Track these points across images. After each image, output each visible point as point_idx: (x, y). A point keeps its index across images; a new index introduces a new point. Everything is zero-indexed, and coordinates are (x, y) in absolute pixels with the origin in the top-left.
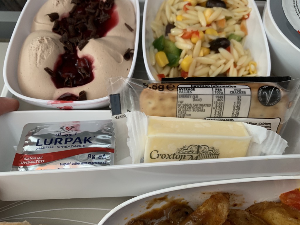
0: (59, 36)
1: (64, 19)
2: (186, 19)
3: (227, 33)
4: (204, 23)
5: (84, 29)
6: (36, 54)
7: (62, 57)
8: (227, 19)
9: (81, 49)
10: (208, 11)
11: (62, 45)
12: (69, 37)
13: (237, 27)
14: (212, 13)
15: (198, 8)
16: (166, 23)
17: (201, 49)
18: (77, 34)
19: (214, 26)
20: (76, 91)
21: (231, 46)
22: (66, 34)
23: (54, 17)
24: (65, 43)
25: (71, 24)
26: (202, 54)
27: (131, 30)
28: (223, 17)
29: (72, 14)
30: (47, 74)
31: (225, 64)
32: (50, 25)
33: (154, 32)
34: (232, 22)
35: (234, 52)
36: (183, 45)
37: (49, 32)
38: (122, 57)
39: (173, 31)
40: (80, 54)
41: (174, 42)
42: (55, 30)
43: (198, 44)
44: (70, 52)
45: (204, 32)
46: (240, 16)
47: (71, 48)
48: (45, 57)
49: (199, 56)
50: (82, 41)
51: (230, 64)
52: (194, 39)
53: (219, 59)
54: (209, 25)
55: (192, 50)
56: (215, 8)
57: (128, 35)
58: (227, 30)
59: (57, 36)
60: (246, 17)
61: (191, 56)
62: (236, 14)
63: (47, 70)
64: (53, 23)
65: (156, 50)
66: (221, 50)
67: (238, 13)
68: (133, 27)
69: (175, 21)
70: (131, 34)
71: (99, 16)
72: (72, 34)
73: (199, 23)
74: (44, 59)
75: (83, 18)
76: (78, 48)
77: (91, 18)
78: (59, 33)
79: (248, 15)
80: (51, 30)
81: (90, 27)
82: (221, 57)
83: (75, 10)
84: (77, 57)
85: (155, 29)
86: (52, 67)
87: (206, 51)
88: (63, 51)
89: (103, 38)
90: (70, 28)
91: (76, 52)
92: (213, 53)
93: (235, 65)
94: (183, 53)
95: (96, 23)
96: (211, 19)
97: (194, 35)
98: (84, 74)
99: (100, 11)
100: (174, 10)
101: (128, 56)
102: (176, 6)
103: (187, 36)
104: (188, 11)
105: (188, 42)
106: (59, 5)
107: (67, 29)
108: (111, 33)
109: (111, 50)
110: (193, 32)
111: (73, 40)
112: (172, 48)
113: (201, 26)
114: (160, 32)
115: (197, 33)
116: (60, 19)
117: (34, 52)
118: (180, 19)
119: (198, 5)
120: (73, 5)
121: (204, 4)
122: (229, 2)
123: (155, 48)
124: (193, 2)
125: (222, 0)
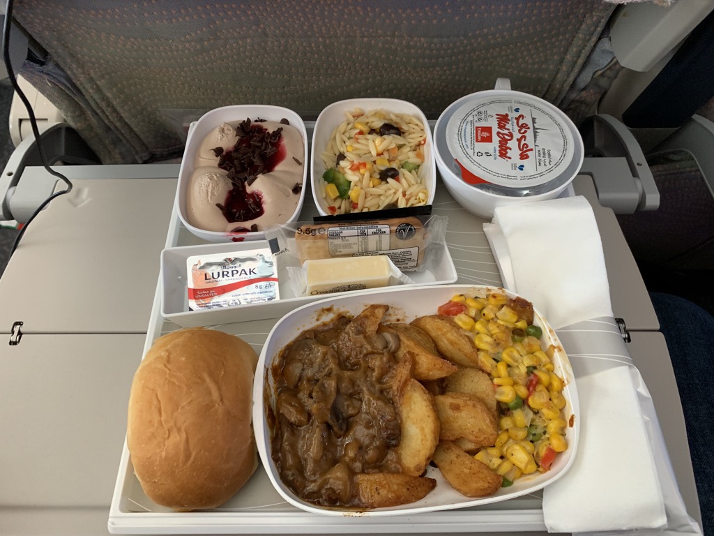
0: (226, 172)
1: (229, 153)
2: (356, 149)
3: (400, 161)
4: (374, 153)
5: (251, 164)
6: (207, 192)
7: (230, 192)
8: (400, 147)
9: (250, 185)
10: (378, 139)
11: (230, 181)
12: (237, 172)
13: (412, 154)
14: (382, 142)
15: (370, 137)
16: (337, 154)
17: (370, 180)
18: (243, 170)
19: (386, 155)
20: (248, 224)
21: (401, 175)
22: (233, 170)
23: (218, 151)
24: (233, 179)
25: (236, 159)
26: (371, 184)
27: (300, 164)
28: (393, 146)
29: (237, 148)
30: (218, 209)
31: (395, 193)
32: (215, 161)
33: (325, 163)
34: (406, 150)
35: (403, 181)
36: (352, 177)
37: (215, 167)
38: (291, 192)
39: (342, 163)
40: (249, 190)
41: (344, 174)
42: (221, 165)
43: (367, 175)
44: (238, 187)
45: (375, 162)
46: (415, 142)
48: (215, 193)
49: (368, 187)
50: (252, 177)
51: (400, 194)
52: (362, 171)
54: (379, 155)
55: (361, 181)
56: (385, 136)
57: (296, 169)
58: (400, 158)
60: (423, 142)
61: (359, 187)
62: (411, 140)
63: (218, 205)
64: (219, 158)
65: (326, 182)
66: (390, 180)
67: (413, 139)
68: (301, 161)
69: (345, 151)
70: (300, 167)
71: (265, 149)
72: (238, 170)
73: (370, 152)
74: (214, 195)
75: (249, 152)
76: (246, 183)
77: (257, 151)
78: (225, 168)
79: (425, 140)
80: (217, 166)
81: (257, 161)
82: (390, 187)
83: (240, 143)
84: (246, 193)
85: (326, 160)
86: (223, 203)
87: (377, 181)
88: (231, 187)
89: (271, 173)
90: (236, 162)
91: (244, 187)
92: (383, 183)
93: (404, 195)
94: (352, 184)
95: (263, 157)
96: (380, 149)
97: (362, 166)
98: (254, 209)
99: (266, 142)
100: (346, 139)
101: (297, 190)
102: (347, 135)
103: (355, 168)
104: (359, 141)
105: (357, 173)
106: (223, 139)
107: (233, 164)
108: (279, 168)
109: (280, 185)
110: (360, 164)
111: (241, 176)
112: (342, 180)
113: (372, 156)
114: (331, 164)
115: (364, 165)
116: (224, 153)
117: (204, 188)
118: (350, 149)
119: (372, 131)
120: (238, 138)
121: (378, 131)
122: (405, 127)
123: (325, 180)
124: (365, 129)
125: (395, 126)
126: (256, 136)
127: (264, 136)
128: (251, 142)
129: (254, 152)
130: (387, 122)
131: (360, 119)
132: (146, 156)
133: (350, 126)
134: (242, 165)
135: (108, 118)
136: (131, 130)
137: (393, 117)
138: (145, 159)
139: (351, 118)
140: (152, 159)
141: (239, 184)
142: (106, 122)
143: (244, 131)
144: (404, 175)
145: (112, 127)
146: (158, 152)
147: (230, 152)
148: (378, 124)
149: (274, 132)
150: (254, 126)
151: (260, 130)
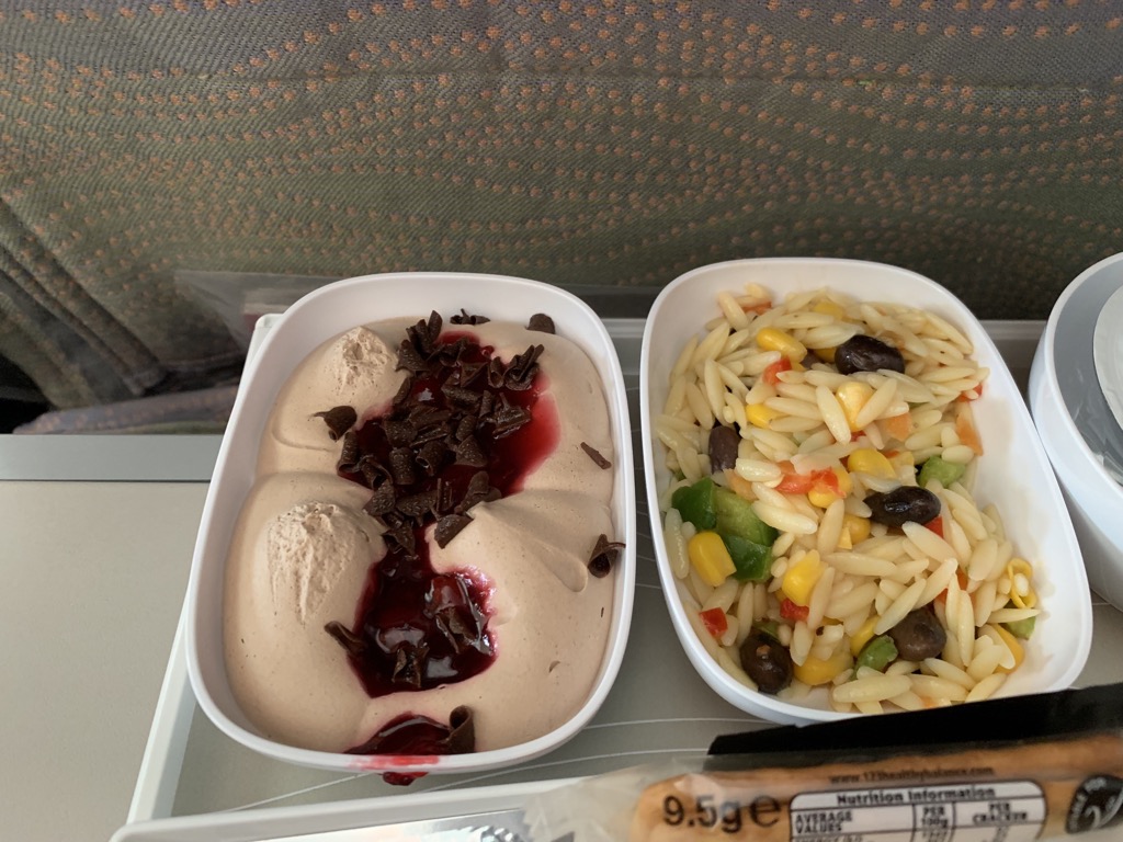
1: (374, 425)
2: (783, 416)
4: (842, 432)
5: (446, 460)
6: (297, 575)
7: (378, 572)
9: (443, 543)
11: (377, 528)
12: (403, 493)
13: (947, 433)
14: (866, 399)
15: (817, 376)
16: (708, 423)
17: (843, 526)
18: (419, 484)
19: (874, 439)
20: (437, 705)
21: (944, 513)
22: (386, 487)
23: (339, 420)
24: (386, 518)
25: (400, 444)
26: (847, 540)
27: (604, 464)
29: (399, 410)
30: (334, 644)
31: (928, 573)
32: (327, 453)
34: (929, 418)
35: (954, 530)
36: (778, 512)
37: (322, 476)
38: (584, 569)
41: (752, 500)
42: (347, 470)
43: (835, 509)
44: (405, 551)
45: (846, 462)
46: (951, 396)
48: (326, 583)
49: (837, 550)
50: (449, 520)
51: (947, 576)
52: (819, 496)
53: (907, 557)
54: (857, 436)
57: (591, 481)
59: (358, 494)
60: (973, 394)
61: (815, 555)
62: (940, 389)
63: (334, 630)
64: (341, 443)
65: (689, 527)
66: (911, 529)
67: (944, 387)
68: (605, 454)
69: (742, 424)
70: (604, 474)
71: (491, 415)
72: (403, 480)
73: (824, 426)
74: (323, 591)
76: (431, 533)
77: (466, 420)
78: (358, 478)
79: (979, 390)
80: (333, 470)
81: (465, 454)
82: (912, 553)
83: (410, 390)
84: (430, 574)
86: (348, 619)
87: (859, 527)
88: (380, 551)
89: (512, 500)
90: (396, 454)
91: (423, 549)
92: (880, 531)
93: (962, 577)
94: (781, 545)
95: (483, 438)
97: (821, 484)
98: (458, 637)
99: (494, 392)
100: (732, 377)
101: (603, 560)
102: (737, 365)
103: (791, 487)
104: (783, 389)
105: (801, 505)
106: (358, 380)
107: (387, 463)
108: (539, 479)
109: (549, 548)
110: (816, 476)
111: (412, 507)
112: (739, 515)
113: (834, 441)
114: (689, 459)
115: (829, 478)
116: (358, 425)
117: (288, 567)
118: (759, 417)
119: (813, 357)
120: (403, 376)
121: (832, 356)
122: (914, 347)
124: (796, 351)
125: (890, 343)
126: (459, 370)
127: (485, 369)
128: (445, 390)
129: (454, 424)
130: (861, 330)
131: (766, 320)
132: (150, 377)
133: (738, 339)
134: (415, 467)
136: (109, 319)
137: (872, 316)
139: (737, 314)
141: (406, 540)
143: (424, 355)
146: (183, 366)
147: (378, 420)
148: (833, 336)
149: (517, 358)
150: (452, 338)
151: (473, 352)
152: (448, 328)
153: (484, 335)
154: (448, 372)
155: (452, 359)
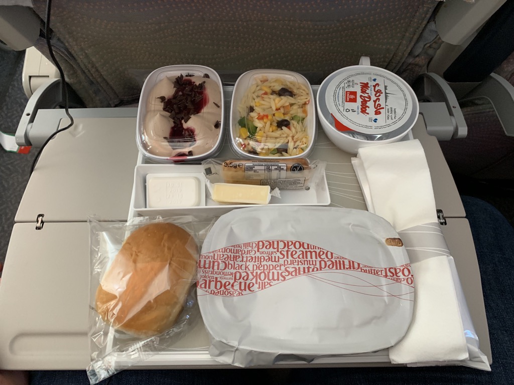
1: (169, 100)
2: (262, 105)
3: (291, 114)
4: (274, 108)
7: (173, 128)
8: (292, 105)
9: (186, 122)
10: (277, 99)
11: (172, 120)
12: (176, 114)
13: (300, 110)
14: (280, 101)
15: (272, 97)
16: (249, 107)
17: (270, 127)
18: (180, 112)
19: (282, 110)
21: (291, 125)
22: (173, 112)
23: (163, 99)
24: (173, 118)
25: (175, 104)
26: (271, 130)
28: (287, 104)
29: (175, 97)
31: (287, 137)
32: (161, 106)
33: (240, 112)
34: (295, 107)
35: (293, 130)
36: (258, 124)
37: (161, 111)
38: (213, 127)
39: (252, 114)
40: (185, 126)
41: (253, 121)
42: (164, 109)
43: (268, 123)
44: (178, 125)
45: (274, 115)
46: (303, 102)
47: (178, 122)
49: (269, 132)
50: (186, 117)
51: (290, 138)
52: (265, 120)
53: (283, 134)
54: (277, 110)
55: (264, 127)
56: (282, 97)
58: (291, 112)
59: (168, 114)
60: (307, 103)
61: (263, 132)
64: (163, 104)
66: (283, 128)
67: (301, 100)
68: (219, 105)
69: (254, 106)
70: (218, 109)
72: (177, 111)
73: (271, 107)
75: (183, 99)
76: (183, 121)
77: (189, 98)
78: (168, 111)
79: (309, 101)
80: (162, 109)
81: (190, 106)
83: (177, 93)
84: (184, 129)
86: (168, 136)
87: (274, 128)
88: (173, 125)
89: (199, 114)
90: (175, 106)
91: (182, 124)
92: (279, 129)
93: (293, 138)
94: (258, 129)
96: (279, 105)
97: (265, 117)
99: (195, 92)
100: (255, 97)
101: (217, 126)
102: (256, 94)
103: (261, 118)
104: (264, 99)
105: (261, 122)
107: (173, 108)
108: (205, 110)
111: (179, 116)
112: (251, 125)
113: (272, 110)
114: (244, 114)
115: (267, 116)
118: (258, 104)
119: (273, 92)
120: (175, 89)
121: (278, 92)
122: (295, 91)
123: (240, 125)
124: (269, 91)
125: (289, 90)
126: (187, 87)
127: (193, 87)
128: (185, 92)
129: (187, 99)
130: (284, 87)
131: (266, 84)
132: (117, 101)
133: (259, 88)
134: (179, 108)
135: (92, 76)
137: (288, 84)
138: (116, 104)
139: (260, 83)
140: (121, 104)
142: (91, 78)
143: (179, 84)
144: (293, 125)
145: (95, 82)
146: (126, 98)
147: (171, 99)
148: (278, 88)
149: (200, 84)
150: (186, 80)
151: (190, 83)
152: (185, 78)
153: (193, 79)
154: (185, 88)
155: (186, 84)
